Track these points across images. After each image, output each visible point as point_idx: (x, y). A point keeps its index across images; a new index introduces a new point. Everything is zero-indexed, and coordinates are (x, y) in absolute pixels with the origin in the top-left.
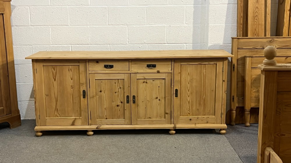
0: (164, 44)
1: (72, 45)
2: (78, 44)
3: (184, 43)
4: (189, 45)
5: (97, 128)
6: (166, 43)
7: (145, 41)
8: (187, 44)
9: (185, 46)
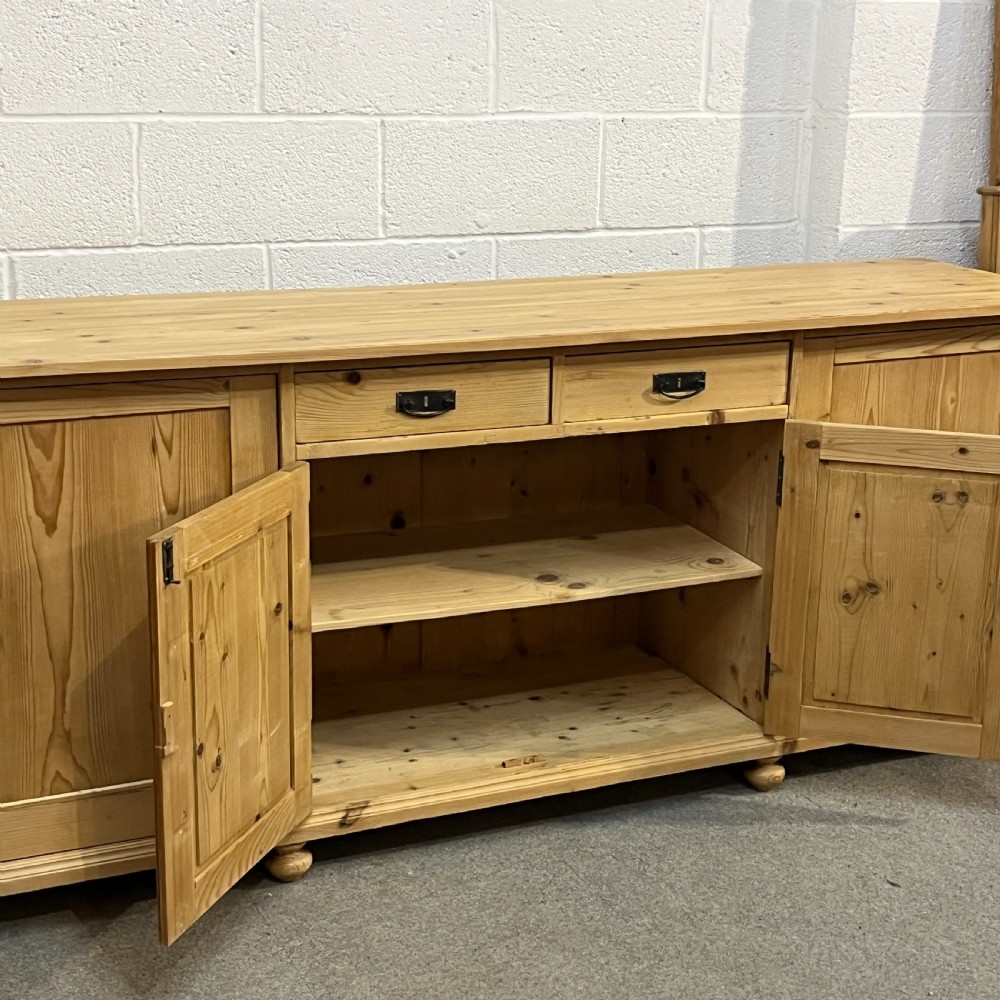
0: (588, 230)
1: (14, 255)
2: (61, 243)
3: (694, 226)
4: (719, 233)
5: (343, 824)
6: (599, 224)
7: (484, 216)
8: (707, 231)
9: (698, 245)
